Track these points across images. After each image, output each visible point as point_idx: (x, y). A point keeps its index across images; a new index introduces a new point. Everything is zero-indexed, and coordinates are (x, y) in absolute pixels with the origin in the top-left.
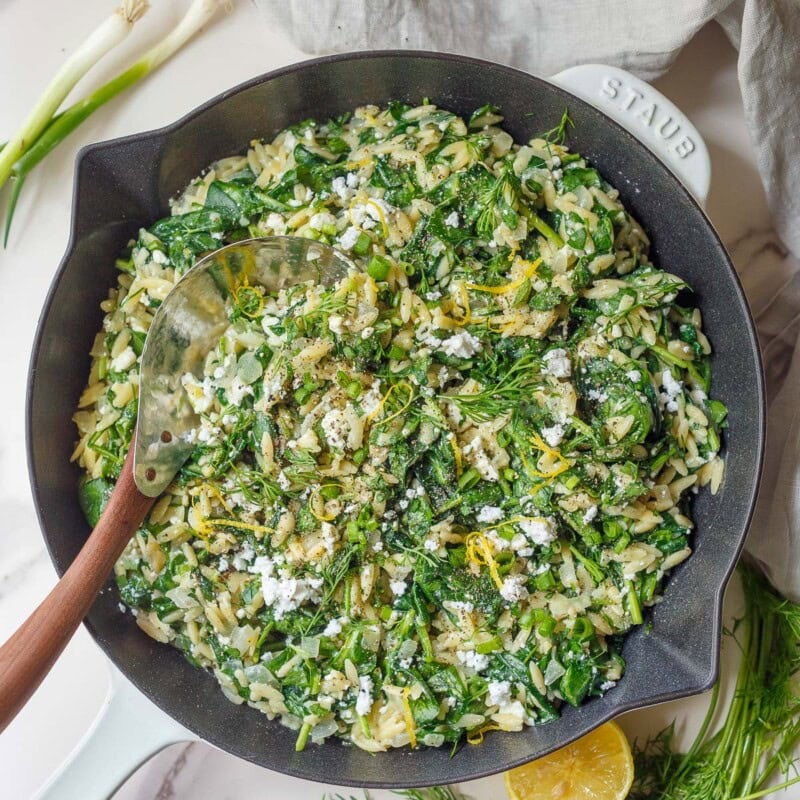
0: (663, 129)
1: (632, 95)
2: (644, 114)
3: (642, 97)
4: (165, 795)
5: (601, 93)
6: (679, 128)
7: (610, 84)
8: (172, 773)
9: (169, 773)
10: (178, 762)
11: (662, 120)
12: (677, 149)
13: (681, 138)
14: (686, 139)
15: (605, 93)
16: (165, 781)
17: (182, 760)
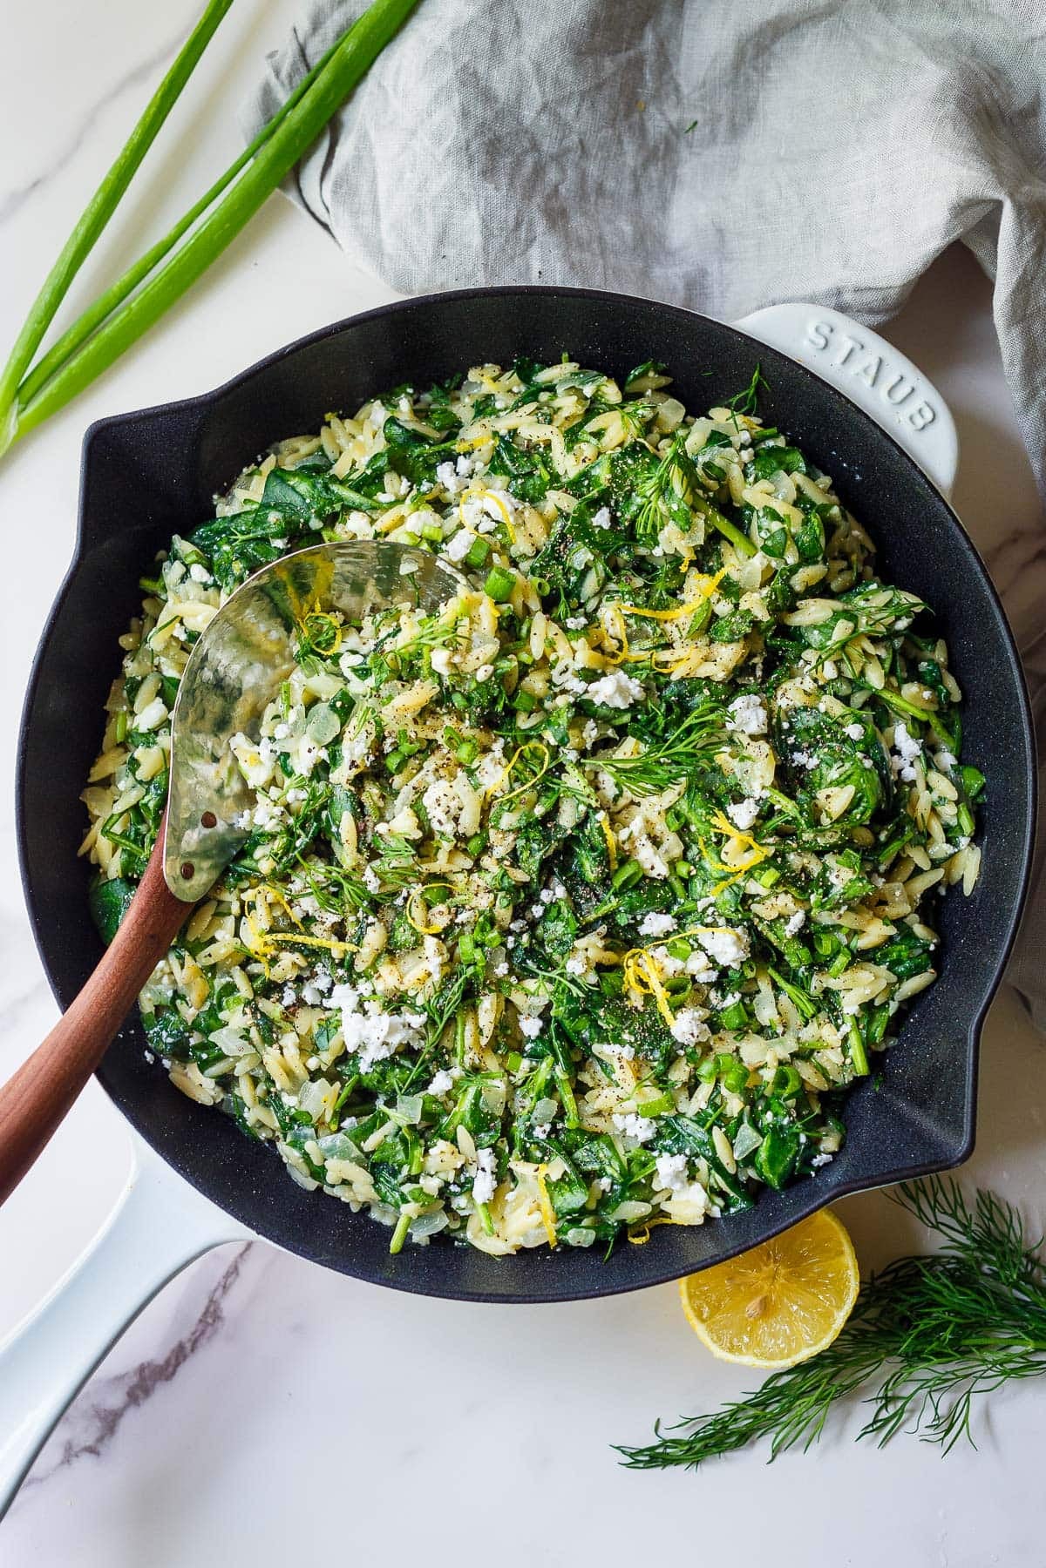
0: (890, 393)
1: (849, 345)
2: (865, 371)
3: (862, 347)
4: (210, 1320)
5: (806, 343)
6: (913, 390)
7: (817, 330)
8: (221, 1289)
9: (215, 1290)
10: (227, 1275)
11: (889, 378)
12: (911, 418)
13: (917, 403)
14: (923, 405)
15: (812, 342)
16: (211, 1301)
17: (234, 1271)
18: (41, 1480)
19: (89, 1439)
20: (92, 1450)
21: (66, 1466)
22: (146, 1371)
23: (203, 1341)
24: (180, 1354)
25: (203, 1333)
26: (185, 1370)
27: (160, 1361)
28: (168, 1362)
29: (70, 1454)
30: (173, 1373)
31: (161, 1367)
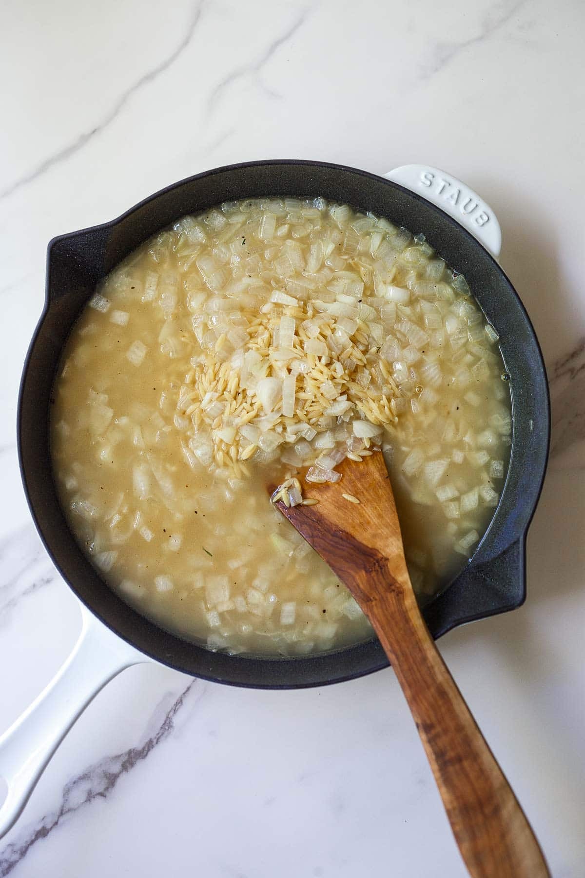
0: (465, 207)
1: (442, 184)
2: (452, 197)
3: (450, 185)
4: (167, 728)
5: (420, 184)
6: (477, 206)
7: (426, 177)
8: (173, 711)
9: (170, 711)
10: (176, 704)
11: (464, 200)
12: (476, 220)
13: (479, 212)
14: (482, 213)
15: (423, 183)
16: (167, 717)
17: (180, 702)
18: (75, 810)
19: (101, 789)
20: (102, 794)
21: (88, 802)
22: (132, 754)
23: (163, 738)
24: (150, 745)
25: (163, 734)
26: (152, 754)
27: (140, 748)
28: (144, 749)
29: (90, 796)
30: (146, 755)
31: (140, 751)
